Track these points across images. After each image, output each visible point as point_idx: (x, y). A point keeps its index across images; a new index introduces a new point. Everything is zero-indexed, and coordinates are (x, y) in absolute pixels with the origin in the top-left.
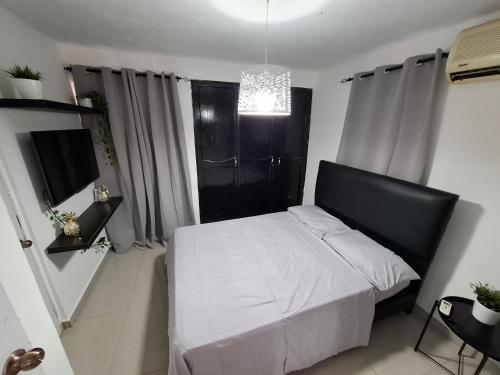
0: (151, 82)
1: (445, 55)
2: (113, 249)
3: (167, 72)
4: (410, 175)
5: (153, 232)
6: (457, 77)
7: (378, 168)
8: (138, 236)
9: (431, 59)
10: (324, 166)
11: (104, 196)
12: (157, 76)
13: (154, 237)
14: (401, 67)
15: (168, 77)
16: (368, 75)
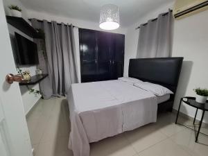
0: (63, 27)
1: (172, 11)
2: (42, 98)
3: (69, 24)
4: (165, 55)
5: (61, 90)
6: (177, 16)
7: (152, 56)
8: (54, 92)
9: (167, 13)
10: (131, 61)
11: (40, 72)
12: (66, 26)
13: (61, 93)
14: (156, 19)
15: (70, 26)
16: (145, 25)
